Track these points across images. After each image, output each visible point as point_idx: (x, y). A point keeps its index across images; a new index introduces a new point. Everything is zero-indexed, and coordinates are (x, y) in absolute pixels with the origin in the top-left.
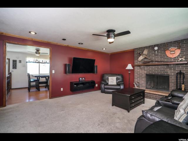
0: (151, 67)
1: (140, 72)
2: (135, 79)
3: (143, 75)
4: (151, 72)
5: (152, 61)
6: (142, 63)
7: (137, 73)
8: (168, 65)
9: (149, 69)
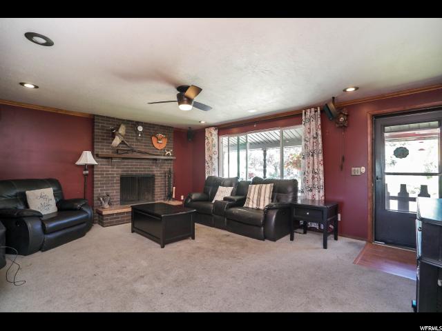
0: (130, 161)
1: (108, 171)
2: (97, 187)
3: (115, 177)
4: (131, 171)
5: (133, 151)
6: (112, 152)
7: (100, 174)
8: (156, 159)
9: (128, 165)
